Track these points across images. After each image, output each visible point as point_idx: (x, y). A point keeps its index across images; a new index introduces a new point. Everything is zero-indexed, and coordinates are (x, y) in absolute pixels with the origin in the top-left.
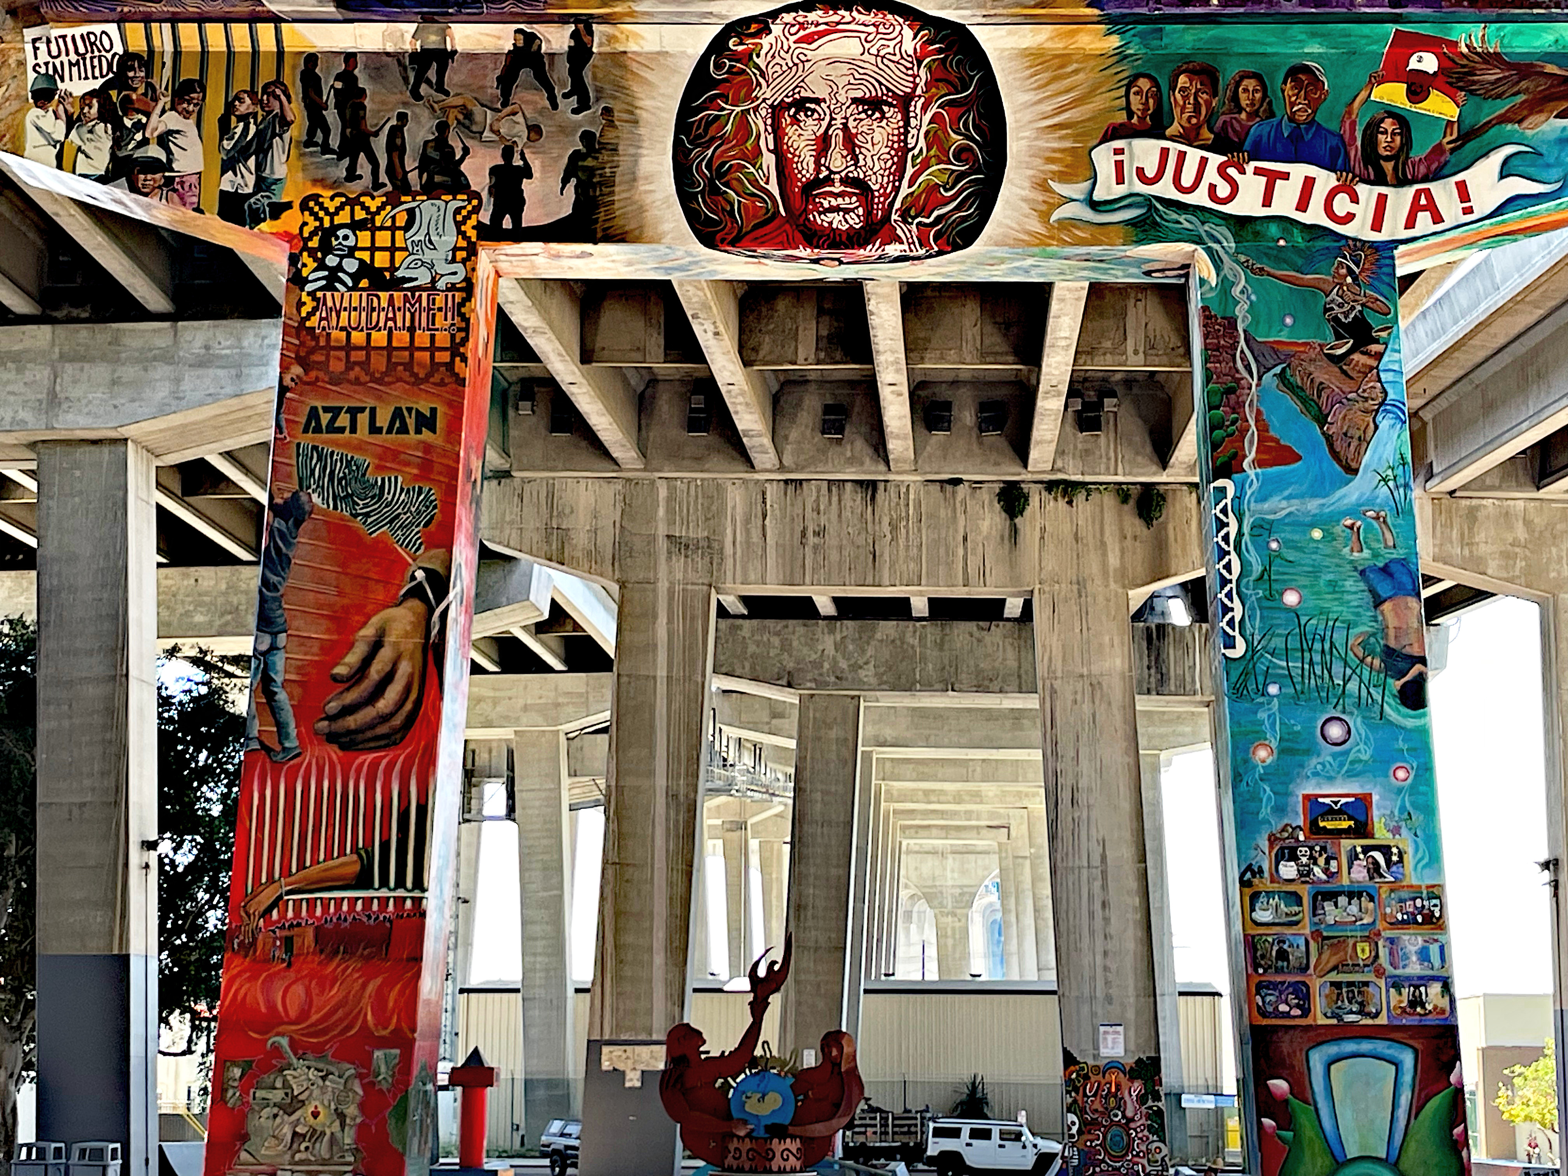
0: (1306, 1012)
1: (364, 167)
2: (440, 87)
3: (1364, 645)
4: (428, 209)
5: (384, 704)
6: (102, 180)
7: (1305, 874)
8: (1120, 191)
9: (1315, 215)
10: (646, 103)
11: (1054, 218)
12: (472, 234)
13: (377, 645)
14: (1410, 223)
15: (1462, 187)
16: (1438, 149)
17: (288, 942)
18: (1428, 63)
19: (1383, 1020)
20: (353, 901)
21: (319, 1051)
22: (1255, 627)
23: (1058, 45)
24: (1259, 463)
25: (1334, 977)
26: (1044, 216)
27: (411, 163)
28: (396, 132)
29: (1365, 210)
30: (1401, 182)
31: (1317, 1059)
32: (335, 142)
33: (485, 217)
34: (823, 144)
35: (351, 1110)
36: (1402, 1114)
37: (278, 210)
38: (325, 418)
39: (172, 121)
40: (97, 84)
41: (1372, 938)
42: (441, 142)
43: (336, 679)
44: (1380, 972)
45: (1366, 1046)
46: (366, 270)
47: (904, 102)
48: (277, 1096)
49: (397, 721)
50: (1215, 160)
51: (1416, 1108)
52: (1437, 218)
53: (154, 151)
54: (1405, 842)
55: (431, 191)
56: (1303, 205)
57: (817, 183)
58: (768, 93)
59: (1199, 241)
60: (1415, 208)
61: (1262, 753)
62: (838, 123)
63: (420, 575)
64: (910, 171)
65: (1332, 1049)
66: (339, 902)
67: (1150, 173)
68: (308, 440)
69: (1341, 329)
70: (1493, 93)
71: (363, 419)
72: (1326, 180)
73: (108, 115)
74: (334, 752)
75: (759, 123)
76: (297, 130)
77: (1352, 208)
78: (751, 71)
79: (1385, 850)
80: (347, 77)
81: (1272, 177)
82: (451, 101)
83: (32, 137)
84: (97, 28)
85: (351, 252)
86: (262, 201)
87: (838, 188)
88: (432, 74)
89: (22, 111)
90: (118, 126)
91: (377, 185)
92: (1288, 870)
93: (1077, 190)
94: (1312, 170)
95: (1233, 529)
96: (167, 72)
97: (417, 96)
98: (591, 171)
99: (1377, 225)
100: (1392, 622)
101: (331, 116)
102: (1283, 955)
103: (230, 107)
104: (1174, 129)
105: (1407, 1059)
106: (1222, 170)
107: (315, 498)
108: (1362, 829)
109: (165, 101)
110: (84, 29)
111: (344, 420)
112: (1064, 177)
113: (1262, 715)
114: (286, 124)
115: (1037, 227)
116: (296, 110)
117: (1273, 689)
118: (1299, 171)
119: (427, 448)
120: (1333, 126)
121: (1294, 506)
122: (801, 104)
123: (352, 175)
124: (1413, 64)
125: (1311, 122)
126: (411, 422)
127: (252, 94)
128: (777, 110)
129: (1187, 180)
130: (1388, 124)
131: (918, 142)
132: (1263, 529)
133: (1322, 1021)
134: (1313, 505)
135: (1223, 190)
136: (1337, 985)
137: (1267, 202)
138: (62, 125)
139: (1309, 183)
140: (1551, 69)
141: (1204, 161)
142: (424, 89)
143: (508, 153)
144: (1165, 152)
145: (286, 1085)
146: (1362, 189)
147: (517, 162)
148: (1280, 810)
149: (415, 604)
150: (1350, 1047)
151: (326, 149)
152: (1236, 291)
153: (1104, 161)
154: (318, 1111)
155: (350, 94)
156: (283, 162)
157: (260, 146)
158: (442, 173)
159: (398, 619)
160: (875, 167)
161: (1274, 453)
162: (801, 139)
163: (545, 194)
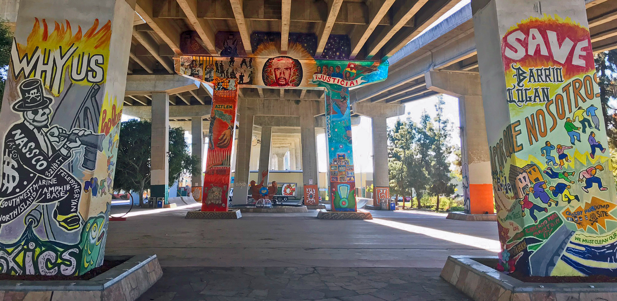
0: (337, 180)
2: (233, 65)
3: (344, 136)
4: (231, 80)
5: (225, 143)
6: (189, 76)
7: (337, 164)
8: (317, 80)
10: (259, 68)
11: (309, 83)
13: (224, 135)
14: (350, 85)
15: (357, 81)
16: (354, 76)
17: (213, 172)
18: (353, 66)
19: (346, 182)
20: (221, 167)
21: (216, 186)
22: (332, 134)
23: (309, 62)
24: (332, 114)
25: (340, 176)
26: (307, 83)
27: (229, 74)
28: (227, 71)
29: (345, 83)
30: (350, 80)
31: (338, 186)
32: (220, 72)
33: (238, 81)
34: (281, 73)
35: (221, 193)
36: (348, 192)
37: (212, 80)
38: (218, 106)
39: (199, 69)
40: (189, 64)
41: (345, 171)
42: (233, 72)
43: (219, 139)
44: (346, 175)
45: (344, 185)
46: (223, 88)
47: (290, 69)
48: (212, 191)
49: (227, 144)
51: (350, 192)
52: (354, 85)
53: (197, 72)
54: (349, 160)
55: (232, 78)
56: (338, 83)
57: (280, 78)
58: (274, 67)
59: (325, 86)
60: (351, 83)
61: (333, 149)
62: (282, 71)
63: (230, 126)
64: (291, 77)
65: (340, 185)
66: (219, 167)
67: (320, 78)
68: (215, 109)
69: (342, 98)
71: (223, 106)
72: (341, 80)
73: (191, 68)
74: (219, 148)
75: (273, 71)
76: (215, 70)
78: (272, 64)
79: (347, 161)
80: (221, 63)
81: (335, 79)
82: (234, 67)
83: (181, 70)
84: (189, 57)
85: (222, 85)
86: (210, 79)
87: (282, 79)
88: (232, 63)
89: (180, 67)
90: (192, 69)
91: (225, 77)
92: (336, 163)
93: (311, 80)
94: (339, 78)
95: (329, 122)
96: (198, 62)
97: (230, 66)
98: (252, 76)
99: (346, 85)
100: (348, 133)
101: (219, 68)
102: (335, 174)
103: (206, 67)
104: (323, 73)
105: (349, 186)
106: (328, 78)
107: (217, 116)
108: (344, 159)
109: (198, 66)
112: (309, 78)
113: (332, 144)
114: (213, 69)
115: (306, 84)
116: (215, 68)
117: (334, 141)
119: (231, 110)
120: (341, 73)
121: (337, 119)
122: (278, 68)
123: (222, 76)
124: (351, 66)
125: (339, 72)
126: (229, 107)
127: (209, 65)
128: (275, 69)
129: (324, 79)
130: (348, 73)
131: (292, 74)
132: (333, 122)
133: (339, 182)
134: (339, 119)
135: (328, 80)
136: (341, 177)
137: (334, 82)
138: (185, 69)
140: (367, 67)
141: (326, 77)
142: (231, 65)
143: (241, 73)
144: (322, 76)
145: (213, 190)
146: (345, 81)
147: (243, 75)
148: (334, 156)
149: (230, 130)
150: (342, 185)
151: (218, 72)
153: (314, 76)
154: (216, 193)
155: (222, 66)
156: (213, 74)
157: (210, 72)
158: (233, 76)
159: (227, 132)
160: (287, 76)
161: (334, 113)
162: (278, 73)
163: (246, 79)
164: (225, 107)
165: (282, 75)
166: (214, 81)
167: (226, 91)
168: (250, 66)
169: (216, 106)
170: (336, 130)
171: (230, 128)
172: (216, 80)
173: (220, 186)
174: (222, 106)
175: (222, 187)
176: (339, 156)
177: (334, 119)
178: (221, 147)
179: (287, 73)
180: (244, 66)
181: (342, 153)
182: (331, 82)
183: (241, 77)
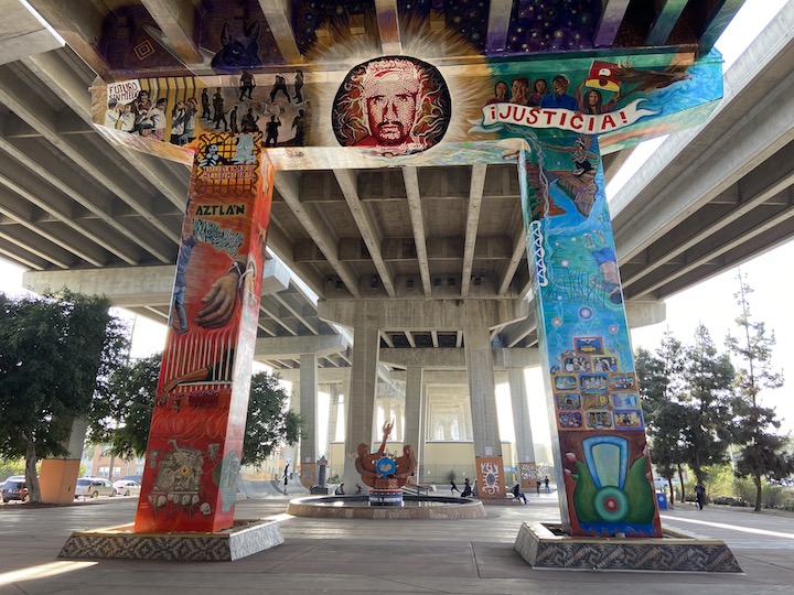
0: (580, 425)
1: (222, 124)
2: (250, 97)
3: (595, 280)
4: (243, 136)
5: (219, 312)
6: (130, 132)
7: (576, 369)
8: (495, 121)
9: (567, 126)
10: (323, 99)
11: (470, 131)
12: (259, 146)
13: (219, 289)
14: (603, 127)
15: (622, 114)
16: (612, 101)
17: (178, 402)
18: (606, 72)
19: (613, 428)
20: (204, 386)
21: (187, 445)
22: (551, 275)
23: (470, 73)
24: (550, 214)
25: (592, 410)
26: (466, 131)
27: (238, 123)
28: (234, 112)
29: (586, 123)
30: (599, 113)
31: (586, 444)
32: (212, 117)
33: (264, 140)
35: (199, 469)
36: (624, 467)
37: (190, 140)
38: (204, 210)
39: (156, 111)
40: (131, 101)
41: (606, 394)
42: (249, 116)
43: (203, 302)
44: (610, 408)
45: (606, 439)
46: (221, 159)
48: (170, 463)
49: (226, 316)
50: (528, 109)
51: (630, 466)
52: (614, 125)
53: (149, 122)
54: (616, 356)
55: (245, 131)
56: (562, 123)
57: (383, 123)
58: (366, 95)
59: (524, 137)
60: (605, 122)
61: (557, 322)
62: (391, 103)
63: (236, 264)
65: (592, 440)
66: (199, 386)
67: (505, 115)
68: (197, 218)
69: (579, 165)
70: (632, 81)
71: (218, 210)
72: (570, 114)
73: (134, 111)
74: (200, 329)
75: (363, 104)
76: (199, 113)
77: (581, 123)
78: (360, 88)
79: (609, 359)
80: (218, 95)
81: (550, 114)
82: (254, 101)
83: (107, 119)
84: (131, 81)
85: (216, 153)
86: (185, 137)
87: (391, 125)
88: (247, 93)
89: (105, 111)
90: (137, 114)
91: (226, 130)
92: (570, 368)
93: (477, 122)
94: (565, 111)
95: (541, 239)
96: (155, 96)
97: (241, 100)
98: (302, 123)
99: (591, 128)
100: (606, 271)
101: (211, 108)
102: (569, 402)
103: (176, 106)
104: (513, 99)
105: (624, 444)
106: (531, 112)
107: (199, 238)
108: (599, 351)
109: (154, 105)
110: (127, 82)
111: (211, 210)
112: (472, 118)
113: (556, 308)
114: (195, 111)
115: (463, 135)
116: (199, 107)
117: (560, 298)
118: (560, 112)
119: (240, 219)
120: (572, 95)
121: (565, 229)
122: (377, 98)
123: (217, 127)
124: (601, 73)
125: (564, 95)
126: (235, 211)
127: (184, 102)
129: (518, 117)
130: (593, 94)
131: (419, 108)
132: (552, 238)
133: (587, 428)
134: (572, 229)
135: (532, 119)
136: (593, 414)
137: (549, 122)
139: (564, 115)
141: (524, 110)
142: (244, 98)
143: (273, 118)
144: (510, 108)
145: (174, 459)
146: (584, 117)
147: (276, 121)
148: (565, 344)
149: (235, 275)
150: (599, 439)
151: (209, 119)
152: (538, 154)
153: (487, 111)
154: (186, 469)
155: (218, 101)
156: (193, 124)
157: (186, 119)
158: (250, 125)
159: (227, 280)
160: (404, 117)
161: (555, 211)
162: (377, 110)
163: (286, 131)
164: (225, 210)
165: (390, 116)
166: (195, 143)
167: (227, 167)
168: (298, 96)
169: (200, 208)
170: (565, 263)
171: (235, 270)
172: (200, 138)
173: (197, 447)
174: (214, 207)
175: (205, 449)
176: (580, 344)
177: (558, 230)
178: (206, 325)
179: (405, 109)
180: (281, 99)
181: (589, 336)
182: (542, 122)
183: (273, 128)
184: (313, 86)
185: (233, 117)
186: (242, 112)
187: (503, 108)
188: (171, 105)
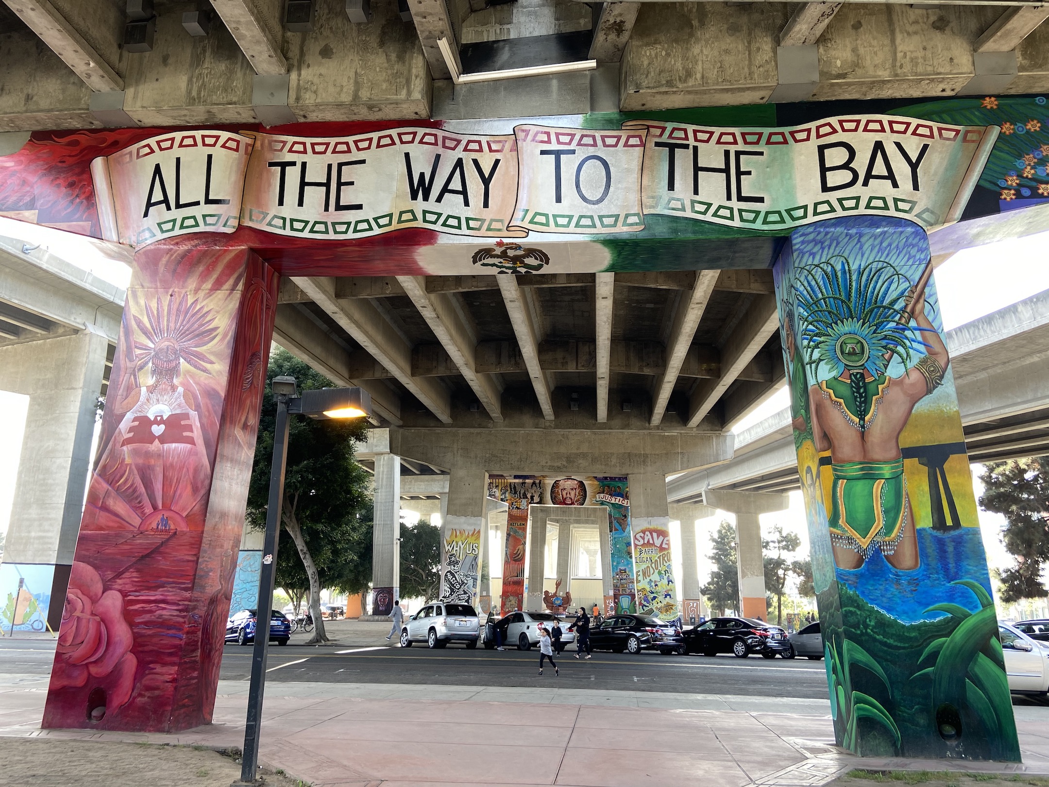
0: (620, 594)
1: (516, 495)
3: (625, 551)
4: (523, 500)
5: (519, 556)
7: (619, 577)
8: (599, 499)
12: (528, 503)
13: (518, 550)
19: (627, 593)
20: (516, 578)
21: (513, 595)
22: (614, 549)
23: (592, 483)
27: (521, 495)
28: (520, 491)
31: (620, 598)
33: (530, 501)
34: (567, 493)
35: (517, 602)
36: (629, 603)
39: (495, 490)
41: (626, 584)
42: (525, 493)
43: (514, 554)
44: (627, 588)
45: (626, 596)
46: (517, 507)
47: (575, 489)
49: (521, 558)
50: (609, 496)
53: (494, 493)
54: (630, 574)
56: (619, 502)
57: (566, 498)
58: (561, 488)
59: (608, 505)
61: (615, 563)
62: (568, 491)
64: (576, 497)
65: (622, 596)
67: (602, 498)
68: (510, 527)
69: (623, 516)
75: (560, 491)
76: (509, 491)
77: (624, 502)
78: (558, 486)
79: (627, 575)
80: (514, 485)
81: (616, 499)
82: (526, 488)
85: (515, 505)
86: (505, 499)
87: (568, 498)
88: (524, 485)
91: (518, 497)
92: (617, 577)
97: (522, 488)
98: (541, 496)
99: (627, 504)
101: (513, 490)
103: (502, 488)
104: (605, 493)
105: (630, 597)
107: (512, 533)
108: (625, 572)
109: (495, 488)
112: (593, 498)
116: (509, 489)
119: (523, 527)
122: (564, 490)
126: (522, 525)
127: (504, 487)
128: (562, 490)
129: (606, 498)
131: (577, 494)
132: (615, 538)
134: (620, 536)
135: (610, 500)
136: (622, 589)
139: (620, 499)
143: (532, 494)
144: (604, 495)
145: (510, 599)
146: (625, 500)
149: (523, 545)
151: (512, 493)
152: (612, 511)
153: (597, 496)
154: (513, 602)
155: (515, 487)
156: (507, 495)
157: (505, 493)
158: (525, 497)
159: (521, 547)
160: (572, 496)
161: (616, 530)
162: (564, 493)
163: (536, 499)
164: (519, 524)
165: (568, 495)
166: (508, 501)
167: (519, 510)
168: (540, 487)
169: (511, 524)
170: (618, 546)
171: (523, 543)
172: (510, 500)
173: (515, 595)
174: (516, 523)
175: (518, 596)
176: (621, 570)
177: (616, 536)
178: (516, 561)
179: (573, 493)
180: (534, 487)
181: (623, 568)
182: (613, 502)
183: (532, 497)
184: (544, 483)
185: (520, 493)
186: (522, 492)
187: (602, 495)
188: (500, 489)
